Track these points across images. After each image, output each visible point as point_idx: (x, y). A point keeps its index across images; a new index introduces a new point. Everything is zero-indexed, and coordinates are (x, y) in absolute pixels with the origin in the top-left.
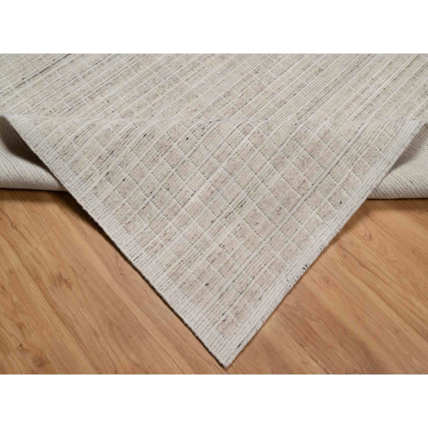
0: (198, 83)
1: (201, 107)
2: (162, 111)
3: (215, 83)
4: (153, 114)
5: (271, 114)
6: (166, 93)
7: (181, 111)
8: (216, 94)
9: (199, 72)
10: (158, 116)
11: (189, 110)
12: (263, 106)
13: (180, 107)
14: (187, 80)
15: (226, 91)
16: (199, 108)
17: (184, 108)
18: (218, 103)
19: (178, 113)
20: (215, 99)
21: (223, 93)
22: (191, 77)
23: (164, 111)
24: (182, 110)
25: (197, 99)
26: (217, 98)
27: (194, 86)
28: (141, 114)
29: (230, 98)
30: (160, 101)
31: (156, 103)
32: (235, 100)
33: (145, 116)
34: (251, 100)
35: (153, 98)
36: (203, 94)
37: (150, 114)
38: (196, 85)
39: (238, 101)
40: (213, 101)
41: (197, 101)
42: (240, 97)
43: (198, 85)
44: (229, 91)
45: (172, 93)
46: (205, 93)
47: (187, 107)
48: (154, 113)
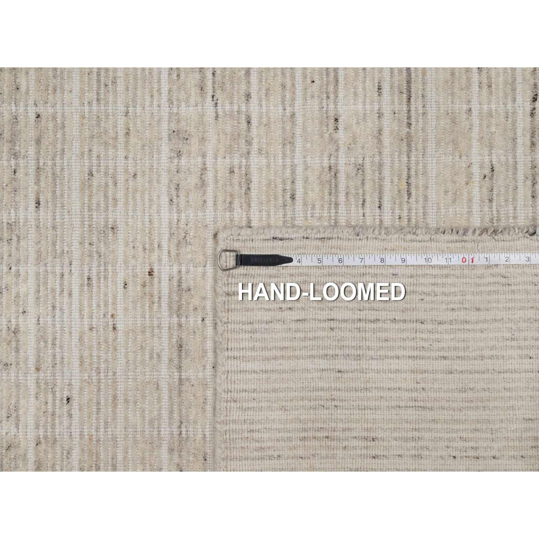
0: (76, 185)
1: (152, 250)
2: (76, 363)
3: (116, 138)
4: (66, 394)
5: (331, 88)
6: (31, 299)
7: (120, 313)
8: (151, 169)
9: (43, 147)
10: (81, 389)
11: (134, 290)
12: (293, 85)
13: (106, 304)
14: (38, 203)
15: (165, 134)
16: (155, 256)
17: (115, 297)
18: (182, 194)
19: (119, 326)
20: (164, 189)
21: (165, 149)
22: (38, 182)
23: (81, 358)
24: (120, 307)
25: (121, 236)
26: (165, 180)
27: (76, 206)
28: (37, 427)
29: (194, 145)
30: (41, 338)
31: (38, 360)
32: (212, 135)
33: (53, 420)
34: (248, 96)
35: (17, 350)
36: (121, 204)
37: (58, 402)
38: (75, 195)
39: (222, 137)
40: (165, 199)
41: (127, 244)
42: (217, 117)
43: (82, 190)
44: (173, 126)
45: (46, 283)
46: (120, 195)
47: (121, 285)
48: (62, 390)
